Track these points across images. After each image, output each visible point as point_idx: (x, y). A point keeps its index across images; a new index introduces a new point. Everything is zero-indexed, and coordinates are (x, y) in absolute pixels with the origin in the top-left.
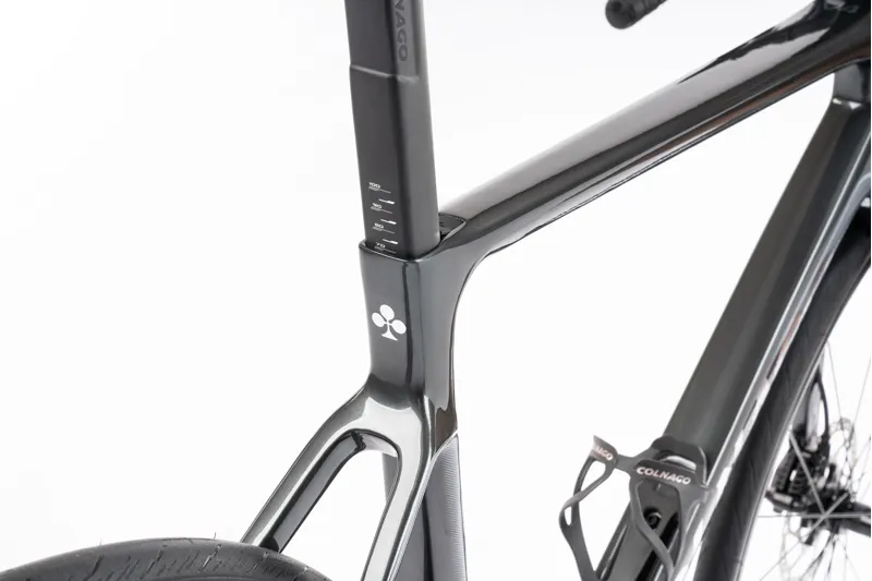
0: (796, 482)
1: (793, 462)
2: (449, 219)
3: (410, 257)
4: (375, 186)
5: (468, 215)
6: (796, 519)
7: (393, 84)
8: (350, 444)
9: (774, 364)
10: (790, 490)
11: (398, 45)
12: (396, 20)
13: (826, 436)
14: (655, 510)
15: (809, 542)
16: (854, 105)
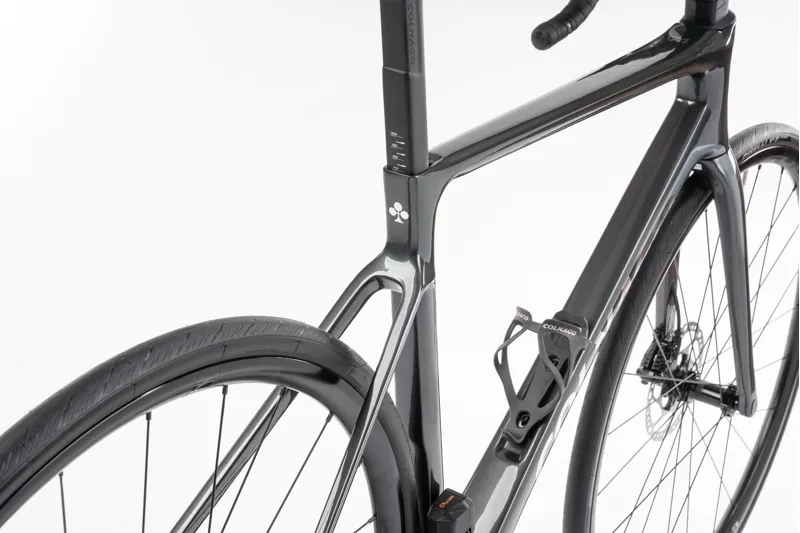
0: (657, 362)
1: (655, 350)
2: (434, 156)
3: (412, 174)
4: (394, 134)
5: (445, 154)
6: (658, 389)
7: (407, 77)
8: (375, 284)
9: (635, 267)
10: (653, 368)
11: (410, 56)
12: (409, 43)
13: (679, 332)
14: (556, 357)
15: (667, 408)
16: (690, 103)
